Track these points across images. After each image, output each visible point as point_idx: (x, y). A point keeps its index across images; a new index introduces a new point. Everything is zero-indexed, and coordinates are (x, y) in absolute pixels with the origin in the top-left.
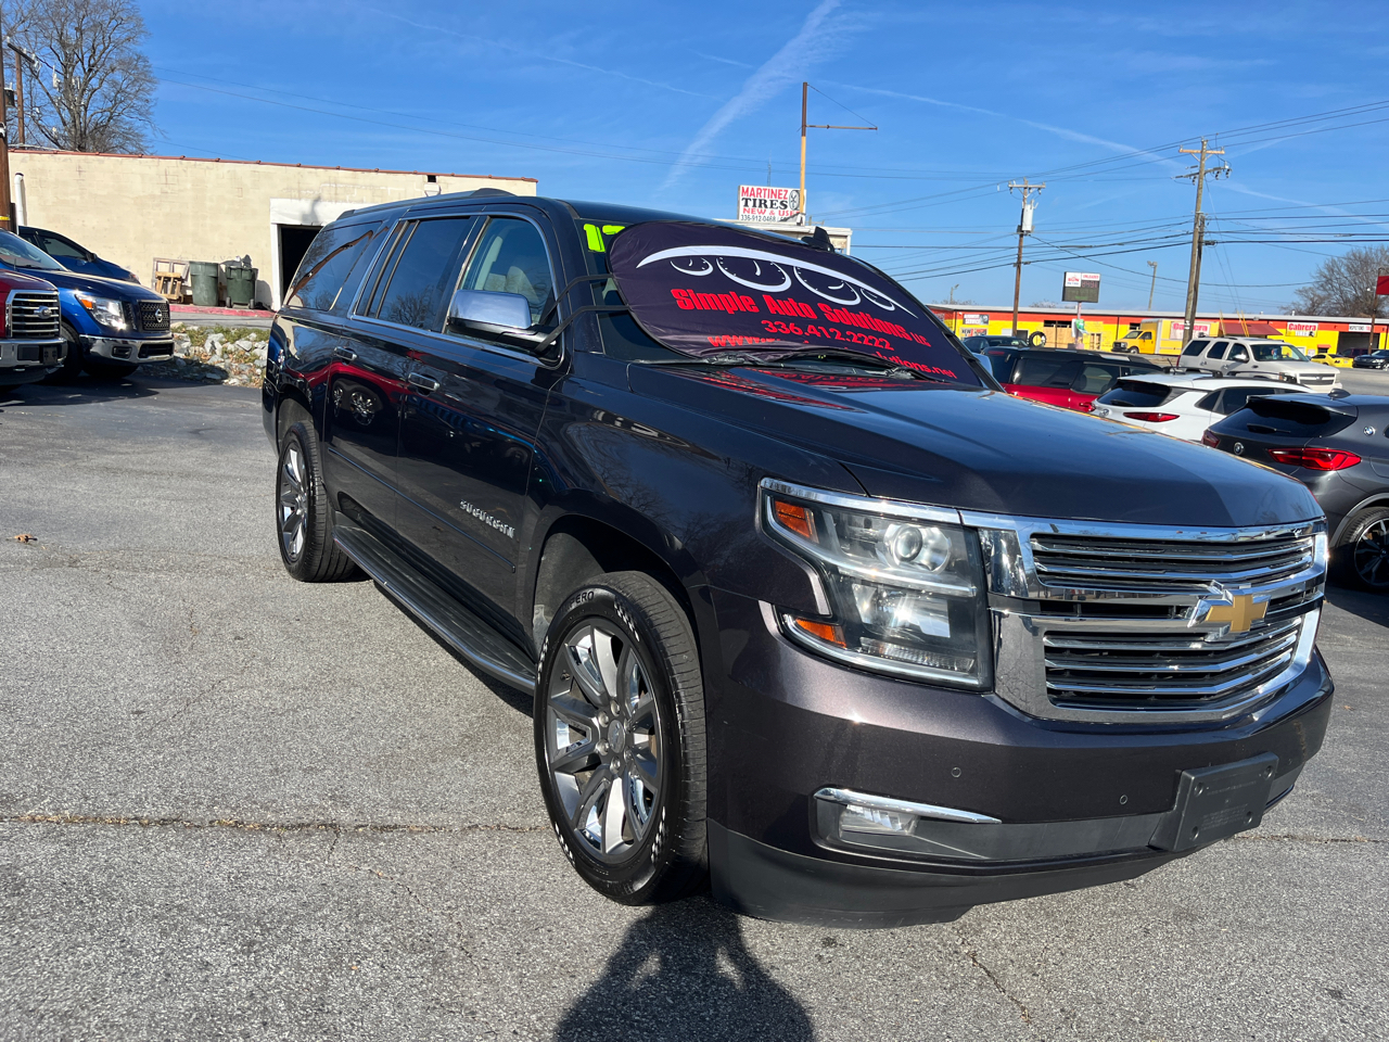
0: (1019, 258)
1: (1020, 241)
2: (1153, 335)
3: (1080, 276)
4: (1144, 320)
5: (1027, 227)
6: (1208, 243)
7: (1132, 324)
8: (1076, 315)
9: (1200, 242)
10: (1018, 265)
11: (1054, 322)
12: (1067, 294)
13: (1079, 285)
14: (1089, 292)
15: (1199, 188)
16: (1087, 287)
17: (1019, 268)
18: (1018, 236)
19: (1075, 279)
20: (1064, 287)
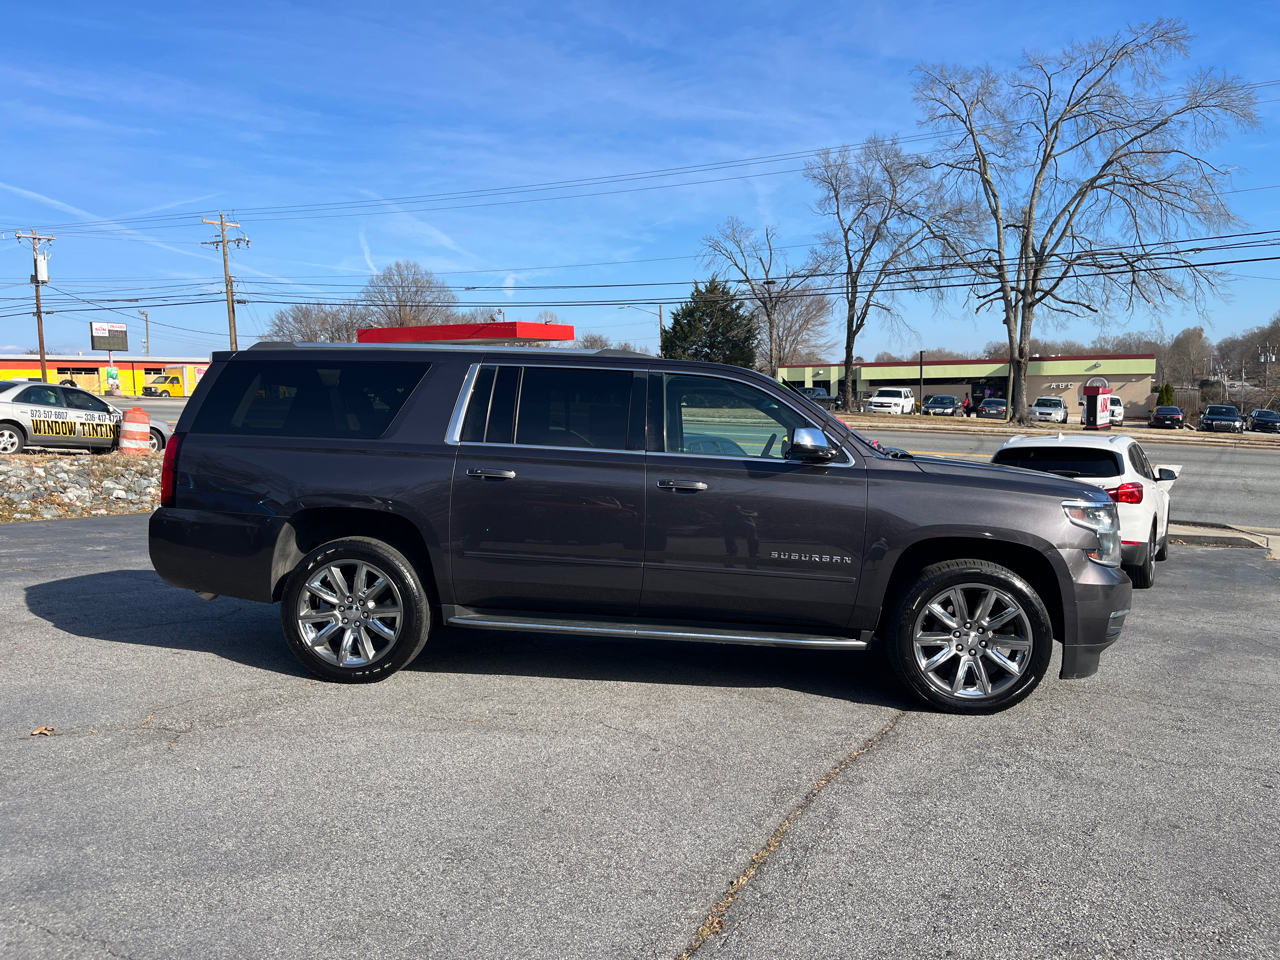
0: (38, 308)
1: (37, 291)
2: (180, 379)
3: (107, 326)
4: (168, 366)
5: (43, 276)
6: (239, 302)
7: (146, 369)
8: (108, 362)
9: (233, 301)
10: (38, 314)
11: (68, 369)
12: (95, 343)
13: (107, 335)
14: (117, 341)
15: (225, 254)
16: (114, 336)
17: (39, 317)
18: (33, 286)
19: (102, 329)
20: (92, 337)
